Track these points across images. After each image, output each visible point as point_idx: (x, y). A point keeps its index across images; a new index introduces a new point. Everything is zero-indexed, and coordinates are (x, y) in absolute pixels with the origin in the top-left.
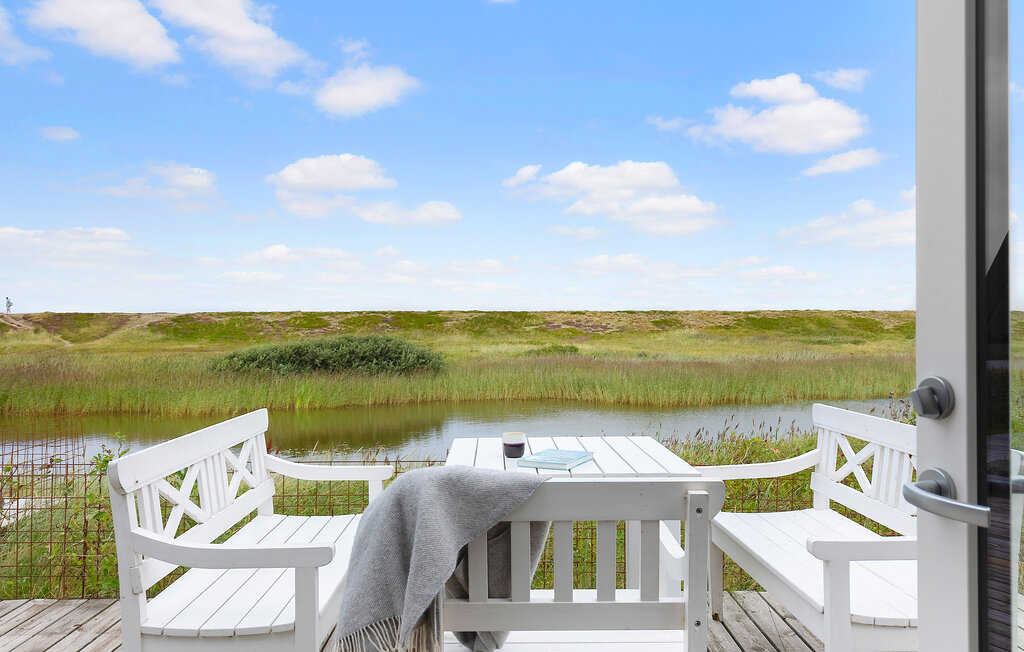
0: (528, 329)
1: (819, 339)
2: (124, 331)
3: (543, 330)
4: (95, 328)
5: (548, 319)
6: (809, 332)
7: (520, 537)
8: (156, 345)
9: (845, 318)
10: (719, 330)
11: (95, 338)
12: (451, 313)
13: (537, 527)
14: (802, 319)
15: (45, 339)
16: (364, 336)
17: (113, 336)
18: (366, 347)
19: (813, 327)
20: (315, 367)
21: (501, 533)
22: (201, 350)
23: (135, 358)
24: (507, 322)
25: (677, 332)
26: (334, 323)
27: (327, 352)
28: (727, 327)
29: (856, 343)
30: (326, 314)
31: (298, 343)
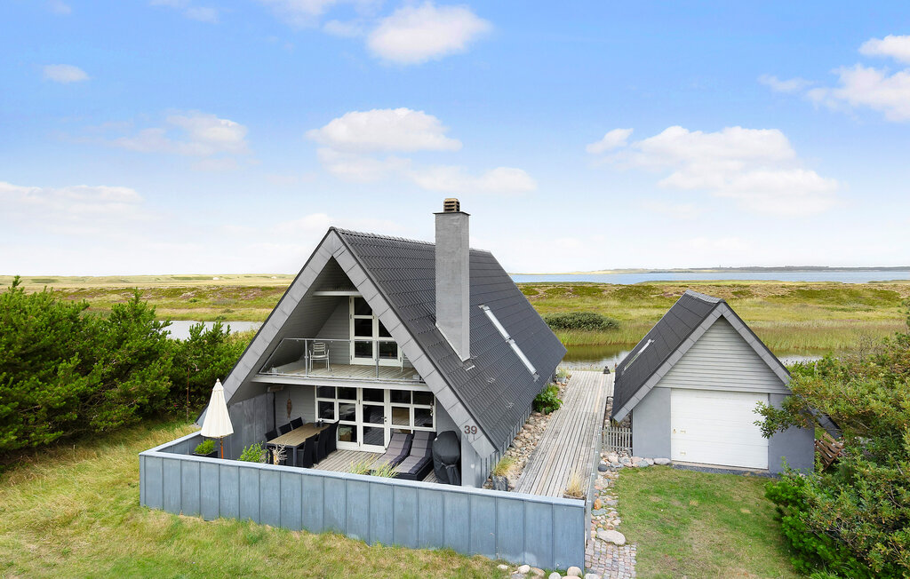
0: (652, 296)
1: (842, 307)
3: (662, 297)
5: (665, 290)
6: (841, 301)
9: (872, 290)
10: (777, 299)
14: (838, 291)
19: (845, 296)
24: (640, 292)
25: (748, 300)
28: (783, 296)
29: (868, 310)
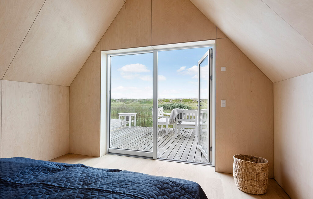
2: (134, 102)
4: (130, 101)
7: (183, 114)
8: (139, 105)
11: (129, 103)
12: (194, 99)
13: (184, 113)
15: (122, 103)
16: (177, 103)
17: (132, 103)
18: (176, 105)
20: (168, 109)
21: (181, 113)
22: (147, 106)
23: (137, 107)
26: (171, 101)
27: (170, 106)
30: (169, 99)
31: (164, 104)
